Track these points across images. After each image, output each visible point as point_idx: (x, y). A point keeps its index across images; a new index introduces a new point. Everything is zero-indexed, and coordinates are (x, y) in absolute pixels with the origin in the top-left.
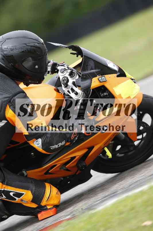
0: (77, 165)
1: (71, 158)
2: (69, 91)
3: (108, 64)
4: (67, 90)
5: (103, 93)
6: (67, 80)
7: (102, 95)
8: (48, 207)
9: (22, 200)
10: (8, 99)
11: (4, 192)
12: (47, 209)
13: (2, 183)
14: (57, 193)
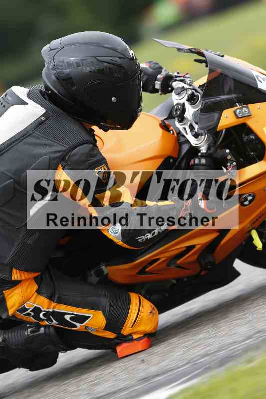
0: (198, 260)
1: (186, 247)
2: (185, 129)
4: (183, 126)
5: (247, 135)
6: (181, 109)
7: (245, 139)
8: (135, 337)
9: (86, 327)
10: (61, 155)
11: (54, 314)
12: (132, 340)
13: (51, 298)
14: (151, 312)
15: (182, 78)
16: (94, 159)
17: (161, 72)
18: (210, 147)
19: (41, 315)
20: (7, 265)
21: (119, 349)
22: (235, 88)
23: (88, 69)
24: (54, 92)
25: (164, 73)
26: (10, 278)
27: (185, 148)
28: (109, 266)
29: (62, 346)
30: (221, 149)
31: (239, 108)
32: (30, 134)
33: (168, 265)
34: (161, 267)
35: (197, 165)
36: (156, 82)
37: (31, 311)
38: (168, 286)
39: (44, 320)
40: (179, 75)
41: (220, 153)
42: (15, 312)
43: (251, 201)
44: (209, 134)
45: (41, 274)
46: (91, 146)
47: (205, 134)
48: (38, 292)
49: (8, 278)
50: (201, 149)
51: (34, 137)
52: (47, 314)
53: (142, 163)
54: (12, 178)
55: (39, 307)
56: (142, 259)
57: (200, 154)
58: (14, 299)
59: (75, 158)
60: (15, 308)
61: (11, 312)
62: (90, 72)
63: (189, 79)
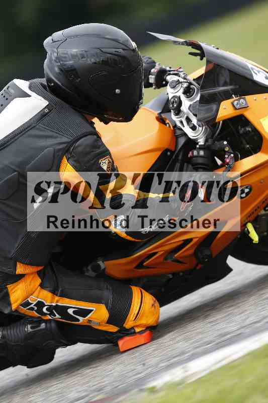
0: (195, 254)
1: (183, 240)
2: (181, 122)
3: (254, 75)
4: (179, 119)
5: (244, 127)
6: (178, 102)
7: (242, 131)
8: (137, 330)
9: (89, 321)
10: (66, 147)
11: (57, 308)
12: (135, 333)
13: (54, 292)
14: (153, 305)
15: (176, 72)
16: (98, 151)
17: (155, 66)
18: (208, 139)
19: (44, 310)
20: (11, 259)
21: (121, 343)
22: (231, 80)
23: (93, 60)
24: (57, 83)
25: (157, 67)
26: (14, 272)
27: (182, 141)
28: (106, 261)
29: (64, 341)
30: (218, 141)
31: (236, 100)
32: (34, 127)
33: (166, 259)
34: (158, 261)
35: (196, 157)
36: (150, 76)
37: (34, 305)
38: (164, 280)
39: (47, 314)
40: (171, 69)
41: (218, 145)
42: (18, 307)
43: (247, 194)
44: (206, 126)
45: (44, 268)
46: (95, 137)
47: (203, 126)
48: (42, 286)
49: (13, 272)
50: (199, 141)
51: (37, 129)
52: (50, 309)
53: (139, 156)
54: (15, 171)
55: (42, 301)
56: (138, 254)
57: (198, 146)
58: (17, 294)
59: (80, 149)
60: (19, 302)
61: (14, 307)
62: (95, 63)
63: (183, 73)
